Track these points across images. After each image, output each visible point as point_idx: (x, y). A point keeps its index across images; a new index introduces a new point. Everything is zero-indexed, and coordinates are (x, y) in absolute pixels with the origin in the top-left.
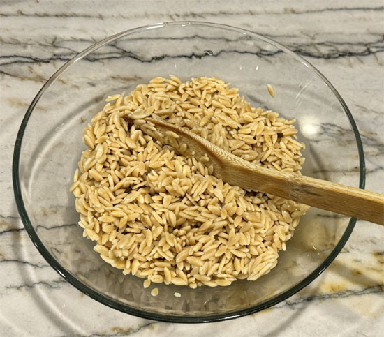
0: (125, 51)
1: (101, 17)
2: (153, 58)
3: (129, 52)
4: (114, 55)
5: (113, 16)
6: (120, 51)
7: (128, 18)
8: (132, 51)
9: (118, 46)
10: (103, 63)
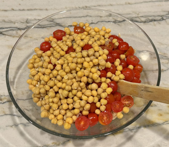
0: (57, 23)
1: (47, 10)
2: (69, 26)
3: (59, 24)
4: (52, 25)
5: (52, 9)
6: (55, 23)
7: (58, 9)
9: (54, 21)
10: (48, 29)
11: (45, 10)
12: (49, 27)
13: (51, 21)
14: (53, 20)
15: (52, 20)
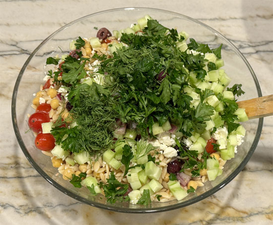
0: (24, 50)
1: (8, 25)
2: (44, 54)
3: (26, 51)
4: (15, 52)
5: (17, 24)
6: (20, 49)
7: (28, 26)
8: (28, 50)
9: (18, 45)
10: (6, 58)
11: (5, 25)
12: (9, 56)
13: (14, 45)
14: (17, 43)
15: (14, 43)
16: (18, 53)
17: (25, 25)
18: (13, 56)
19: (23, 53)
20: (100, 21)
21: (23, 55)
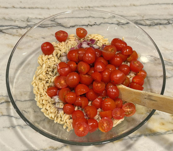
0: (59, 23)
1: (48, 9)
2: (71, 26)
5: (54, 8)
6: (56, 23)
7: (60, 9)
8: (61, 23)
9: (55, 21)
10: (49, 28)
11: (46, 9)
14: (55, 19)
15: (53, 20)
16: (55, 25)
17: (58, 9)
18: (52, 27)
19: (59, 25)
20: (103, 6)
21: (58, 26)
